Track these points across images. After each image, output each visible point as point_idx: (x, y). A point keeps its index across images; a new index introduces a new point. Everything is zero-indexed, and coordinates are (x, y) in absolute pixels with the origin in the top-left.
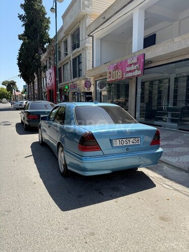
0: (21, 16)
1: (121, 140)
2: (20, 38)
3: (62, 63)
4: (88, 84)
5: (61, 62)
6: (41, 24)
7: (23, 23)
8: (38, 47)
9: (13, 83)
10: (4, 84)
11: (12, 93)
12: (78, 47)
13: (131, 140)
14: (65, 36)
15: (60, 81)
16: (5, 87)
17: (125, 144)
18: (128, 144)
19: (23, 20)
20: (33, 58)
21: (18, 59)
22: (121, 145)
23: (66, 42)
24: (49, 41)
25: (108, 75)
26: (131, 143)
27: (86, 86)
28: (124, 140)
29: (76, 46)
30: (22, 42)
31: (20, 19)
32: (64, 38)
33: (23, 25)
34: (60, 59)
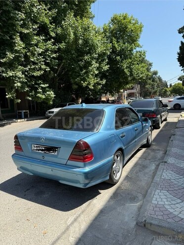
2: (180, 31)
16: (181, 82)
30: (182, 34)
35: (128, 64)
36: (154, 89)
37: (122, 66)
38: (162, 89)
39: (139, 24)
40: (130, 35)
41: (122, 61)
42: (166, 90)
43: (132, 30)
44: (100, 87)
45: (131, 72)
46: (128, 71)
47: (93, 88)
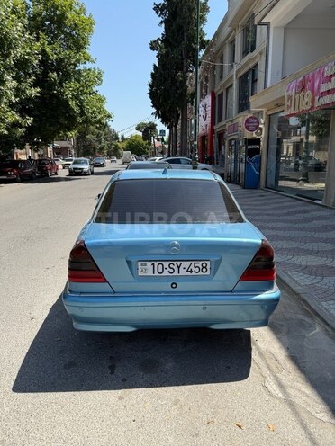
0: (158, 7)
1: (156, 264)
2: (153, 46)
3: (224, 85)
4: (252, 124)
5: (223, 82)
6: (190, 16)
7: (161, 19)
8: (182, 59)
9: (152, 127)
10: (138, 128)
11: (150, 143)
12: (253, 48)
13: (185, 264)
14: (232, 32)
15: (220, 120)
16: (140, 134)
17: (166, 273)
18: (176, 273)
19: (162, 14)
20: (174, 81)
21: (150, 85)
22: (156, 274)
23: (233, 44)
24: (204, 45)
25: (287, 103)
26: (183, 272)
27: (247, 128)
28: (166, 264)
29: (249, 47)
30: (156, 53)
31: (157, 12)
32: (229, 35)
33: (162, 22)
34: (221, 77)
35: (74, 90)
36: (100, 143)
37: (63, 94)
38: (111, 144)
39: (88, 15)
40: (70, 34)
41: (60, 83)
42: (117, 146)
43: (76, 26)
44: (21, 131)
45: (81, 107)
46: (76, 104)
47: (6, 132)
